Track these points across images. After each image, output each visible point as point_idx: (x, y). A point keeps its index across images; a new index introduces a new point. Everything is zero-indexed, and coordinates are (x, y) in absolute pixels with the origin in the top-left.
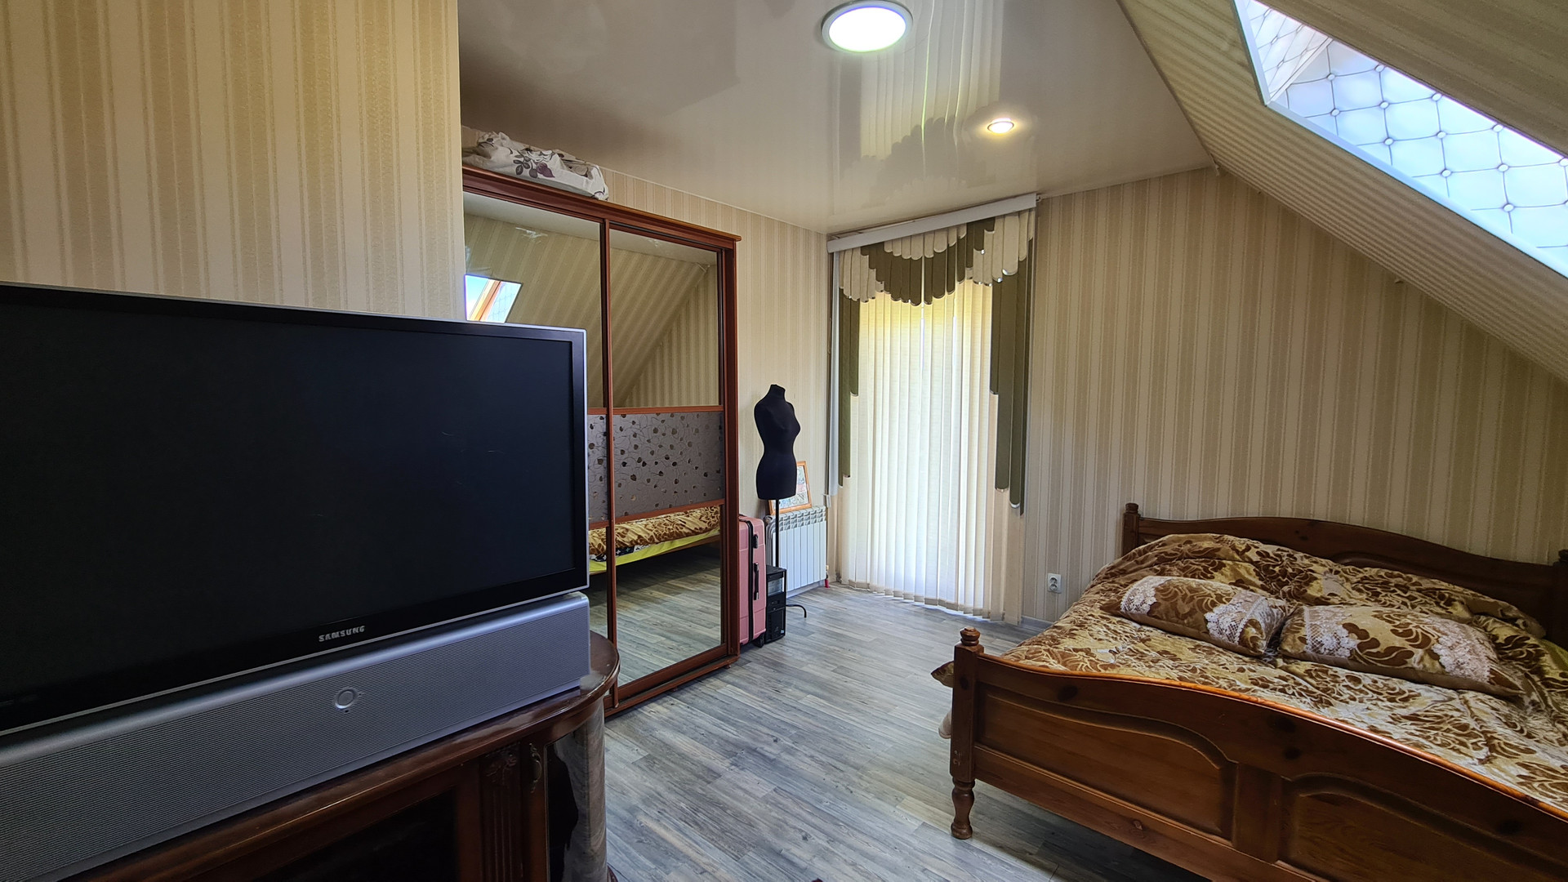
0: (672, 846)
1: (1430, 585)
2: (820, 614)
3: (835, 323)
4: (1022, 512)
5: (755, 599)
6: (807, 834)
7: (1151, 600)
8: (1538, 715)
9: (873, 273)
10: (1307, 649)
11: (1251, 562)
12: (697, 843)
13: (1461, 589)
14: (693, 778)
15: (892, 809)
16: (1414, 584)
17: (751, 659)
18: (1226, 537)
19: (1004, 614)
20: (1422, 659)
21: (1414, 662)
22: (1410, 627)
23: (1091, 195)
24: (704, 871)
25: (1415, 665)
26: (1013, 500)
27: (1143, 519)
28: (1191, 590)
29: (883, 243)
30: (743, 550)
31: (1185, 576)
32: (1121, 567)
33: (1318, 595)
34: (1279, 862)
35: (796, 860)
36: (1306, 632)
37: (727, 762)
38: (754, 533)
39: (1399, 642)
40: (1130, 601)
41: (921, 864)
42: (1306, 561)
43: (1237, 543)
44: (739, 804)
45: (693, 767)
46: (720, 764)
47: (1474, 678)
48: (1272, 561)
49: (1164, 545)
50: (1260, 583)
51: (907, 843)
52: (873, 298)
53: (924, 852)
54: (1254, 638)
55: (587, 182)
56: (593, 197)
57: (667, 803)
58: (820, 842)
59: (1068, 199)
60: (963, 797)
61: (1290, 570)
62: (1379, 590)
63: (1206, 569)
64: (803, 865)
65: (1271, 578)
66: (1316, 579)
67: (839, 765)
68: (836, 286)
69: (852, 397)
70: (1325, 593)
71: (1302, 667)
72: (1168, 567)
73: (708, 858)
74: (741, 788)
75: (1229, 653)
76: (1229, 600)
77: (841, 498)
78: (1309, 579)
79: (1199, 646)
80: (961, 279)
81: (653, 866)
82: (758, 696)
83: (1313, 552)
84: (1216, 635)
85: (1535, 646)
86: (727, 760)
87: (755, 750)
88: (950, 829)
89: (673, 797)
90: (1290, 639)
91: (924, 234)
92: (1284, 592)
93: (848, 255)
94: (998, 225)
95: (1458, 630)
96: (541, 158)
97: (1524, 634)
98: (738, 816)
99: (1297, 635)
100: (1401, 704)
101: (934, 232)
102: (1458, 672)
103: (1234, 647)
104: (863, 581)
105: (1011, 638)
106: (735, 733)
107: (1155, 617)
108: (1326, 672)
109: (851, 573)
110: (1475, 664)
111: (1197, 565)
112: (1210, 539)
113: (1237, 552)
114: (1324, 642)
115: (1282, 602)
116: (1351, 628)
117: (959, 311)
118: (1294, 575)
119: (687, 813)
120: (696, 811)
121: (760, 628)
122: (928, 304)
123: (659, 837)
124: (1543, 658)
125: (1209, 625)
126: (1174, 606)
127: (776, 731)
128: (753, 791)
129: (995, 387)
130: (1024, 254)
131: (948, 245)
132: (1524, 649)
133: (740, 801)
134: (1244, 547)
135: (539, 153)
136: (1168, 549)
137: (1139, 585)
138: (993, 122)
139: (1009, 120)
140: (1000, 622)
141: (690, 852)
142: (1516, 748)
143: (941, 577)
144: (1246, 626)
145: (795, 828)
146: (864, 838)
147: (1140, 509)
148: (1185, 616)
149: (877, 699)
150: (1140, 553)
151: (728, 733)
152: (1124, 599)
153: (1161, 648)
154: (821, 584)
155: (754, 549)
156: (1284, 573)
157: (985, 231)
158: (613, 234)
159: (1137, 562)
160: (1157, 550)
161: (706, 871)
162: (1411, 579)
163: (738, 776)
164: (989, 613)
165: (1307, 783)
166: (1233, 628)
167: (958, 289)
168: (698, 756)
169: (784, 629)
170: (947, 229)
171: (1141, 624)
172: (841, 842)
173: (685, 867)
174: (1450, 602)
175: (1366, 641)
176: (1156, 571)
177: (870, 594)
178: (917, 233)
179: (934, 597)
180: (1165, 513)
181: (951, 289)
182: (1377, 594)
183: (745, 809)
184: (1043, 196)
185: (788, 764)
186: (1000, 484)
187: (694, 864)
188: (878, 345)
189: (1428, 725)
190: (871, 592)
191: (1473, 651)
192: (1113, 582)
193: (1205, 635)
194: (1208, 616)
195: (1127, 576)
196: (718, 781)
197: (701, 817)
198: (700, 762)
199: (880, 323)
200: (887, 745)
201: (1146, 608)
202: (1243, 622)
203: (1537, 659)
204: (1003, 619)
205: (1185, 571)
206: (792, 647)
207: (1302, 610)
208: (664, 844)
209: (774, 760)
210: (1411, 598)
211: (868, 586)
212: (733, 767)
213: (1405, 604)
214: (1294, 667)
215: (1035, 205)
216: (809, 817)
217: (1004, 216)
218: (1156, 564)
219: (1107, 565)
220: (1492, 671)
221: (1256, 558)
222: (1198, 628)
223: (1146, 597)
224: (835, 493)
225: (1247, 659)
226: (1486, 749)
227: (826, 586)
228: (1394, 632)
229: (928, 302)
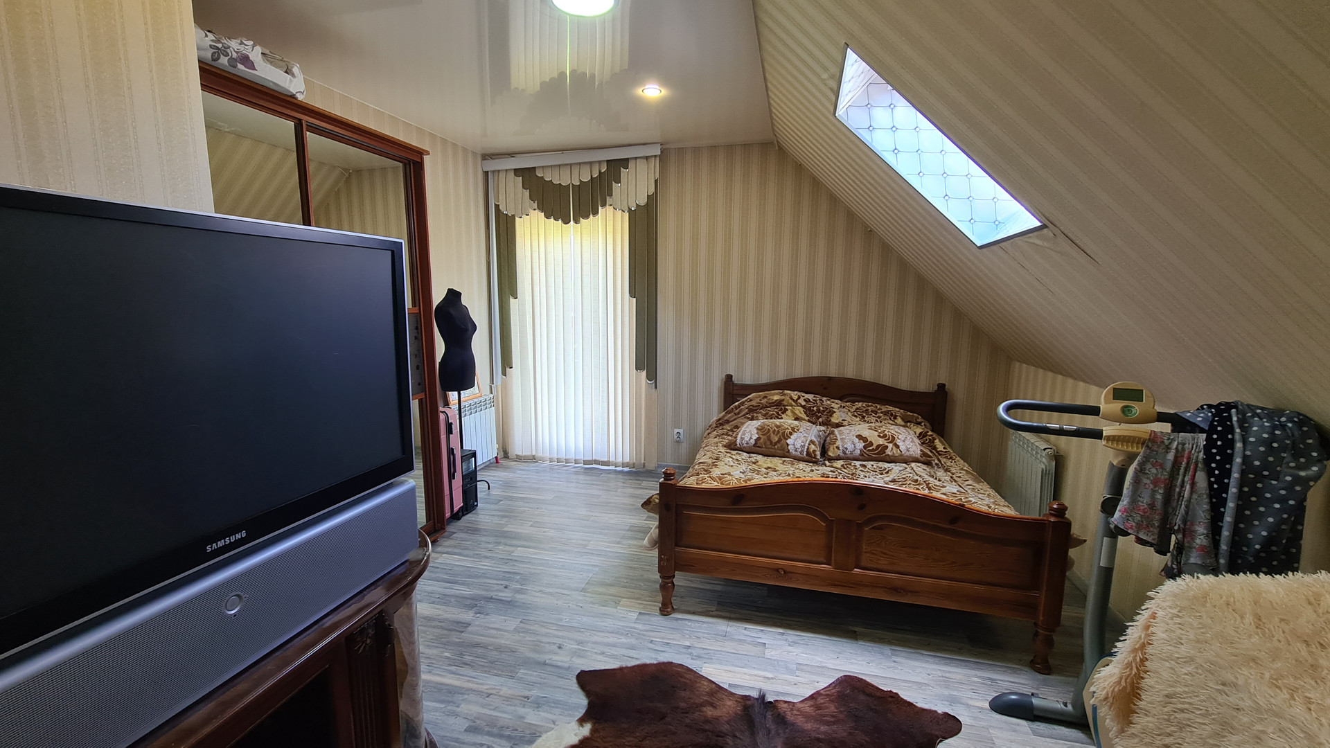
0: (452, 686)
1: (886, 409)
2: (500, 485)
3: (492, 234)
4: (656, 387)
5: (454, 478)
6: (560, 644)
7: (755, 437)
8: (940, 470)
9: (527, 193)
10: (840, 453)
11: (801, 406)
12: (474, 678)
13: (898, 410)
14: (445, 632)
15: (614, 610)
16: (879, 409)
17: (453, 530)
18: (786, 392)
19: (644, 463)
20: (892, 449)
21: (888, 452)
22: (886, 432)
23: (697, 150)
24: (489, 695)
25: (890, 453)
26: (648, 378)
27: (736, 385)
28: (778, 427)
29: (534, 168)
30: (443, 437)
31: (767, 419)
32: (726, 418)
33: (837, 422)
34: (855, 570)
35: (559, 664)
36: (839, 443)
37: (471, 613)
38: (450, 421)
39: (881, 441)
40: (742, 439)
41: (648, 638)
42: (828, 402)
43: (793, 395)
44: (496, 640)
45: (443, 624)
46: (467, 616)
47: (914, 455)
48: (812, 405)
49: (751, 400)
50: (807, 418)
51: (634, 628)
52: (527, 215)
53: (647, 631)
54: (814, 451)
55: (291, 81)
56: (293, 96)
57: (431, 657)
58: (572, 646)
59: (681, 151)
60: (667, 586)
61: (821, 408)
62: (864, 414)
63: (777, 413)
64: (566, 665)
65: (815, 415)
66: (835, 412)
67: (565, 592)
68: (491, 201)
69: (512, 300)
70: (840, 420)
71: (839, 464)
72: (755, 415)
73: (489, 684)
74: (492, 628)
75: (801, 462)
76: (798, 430)
77: (505, 388)
78: (831, 413)
79: (785, 461)
80: (604, 205)
81: (443, 706)
82: (474, 558)
83: (832, 396)
84: (794, 453)
85: (931, 435)
86: (470, 612)
87: (491, 598)
88: (659, 611)
89: (435, 651)
90: (831, 449)
91: (571, 165)
92: (820, 423)
93: (502, 175)
94: (631, 164)
95: (904, 431)
96: (242, 48)
97: (926, 430)
98: (499, 648)
99: (835, 446)
100: (886, 475)
101: (580, 164)
102: (908, 453)
103: (803, 458)
104: (529, 454)
105: (652, 480)
106: (468, 590)
107: (759, 447)
108: (850, 464)
109: (517, 448)
110: (914, 448)
111: (772, 411)
112: (777, 394)
113: (794, 400)
114: (849, 448)
115: (822, 428)
116: (860, 437)
117: (602, 231)
118: (824, 411)
119: (454, 659)
120: (461, 655)
121: (458, 503)
122: (576, 223)
123: (437, 683)
124: (936, 441)
125: (789, 447)
126: (769, 438)
127: (502, 580)
128: (502, 628)
129: (633, 293)
130: (652, 190)
131: (592, 176)
132: (927, 437)
133: (496, 638)
134: (797, 397)
135: (239, 42)
136: (753, 403)
137: (746, 428)
138: (646, 87)
139: (657, 87)
140: (641, 470)
141: (471, 685)
142: (939, 486)
143: (595, 442)
144: (809, 444)
145: (549, 643)
146: (603, 634)
147: (733, 378)
148: (776, 443)
149: (573, 540)
150: (736, 408)
151: (462, 592)
152: (739, 438)
153: (765, 466)
154: (492, 461)
155: (451, 435)
156: (819, 411)
157: (622, 169)
158: (309, 136)
159: (735, 414)
160: (749, 404)
161: (491, 694)
162: (877, 407)
163: (484, 620)
164: (634, 464)
165: (869, 521)
166: (803, 446)
167: (601, 213)
168: (442, 615)
169: (477, 501)
170: (591, 163)
171: (748, 453)
172: (587, 642)
173: (472, 697)
174: (895, 418)
175: (868, 444)
176: (748, 418)
177: (537, 464)
178: (565, 163)
179: (590, 458)
180: (748, 380)
181: (596, 213)
182: (864, 417)
183: (503, 642)
184: (664, 147)
185: (523, 601)
186: (639, 367)
187: (478, 693)
188: (534, 255)
189: (900, 483)
190: (537, 462)
191: (912, 441)
192: (723, 429)
193: (787, 454)
194: (789, 441)
195: (731, 424)
196: (470, 629)
197: (467, 658)
198: (447, 619)
199: (535, 237)
200: (594, 569)
201: (753, 442)
202: (808, 443)
203: (933, 442)
204: (644, 466)
205: (766, 416)
206: (484, 514)
207: (833, 431)
208: (443, 687)
209: (511, 601)
210: (879, 417)
211: (534, 457)
212: (478, 615)
213: (877, 421)
214: (835, 465)
215: (659, 153)
216: (556, 632)
217: (636, 158)
218: (747, 414)
219: (715, 418)
220: (921, 450)
221: (804, 403)
222: (783, 450)
223: (751, 434)
224: (499, 383)
225: (811, 464)
226: (927, 489)
227: (497, 462)
228: (879, 436)
229: (577, 222)
